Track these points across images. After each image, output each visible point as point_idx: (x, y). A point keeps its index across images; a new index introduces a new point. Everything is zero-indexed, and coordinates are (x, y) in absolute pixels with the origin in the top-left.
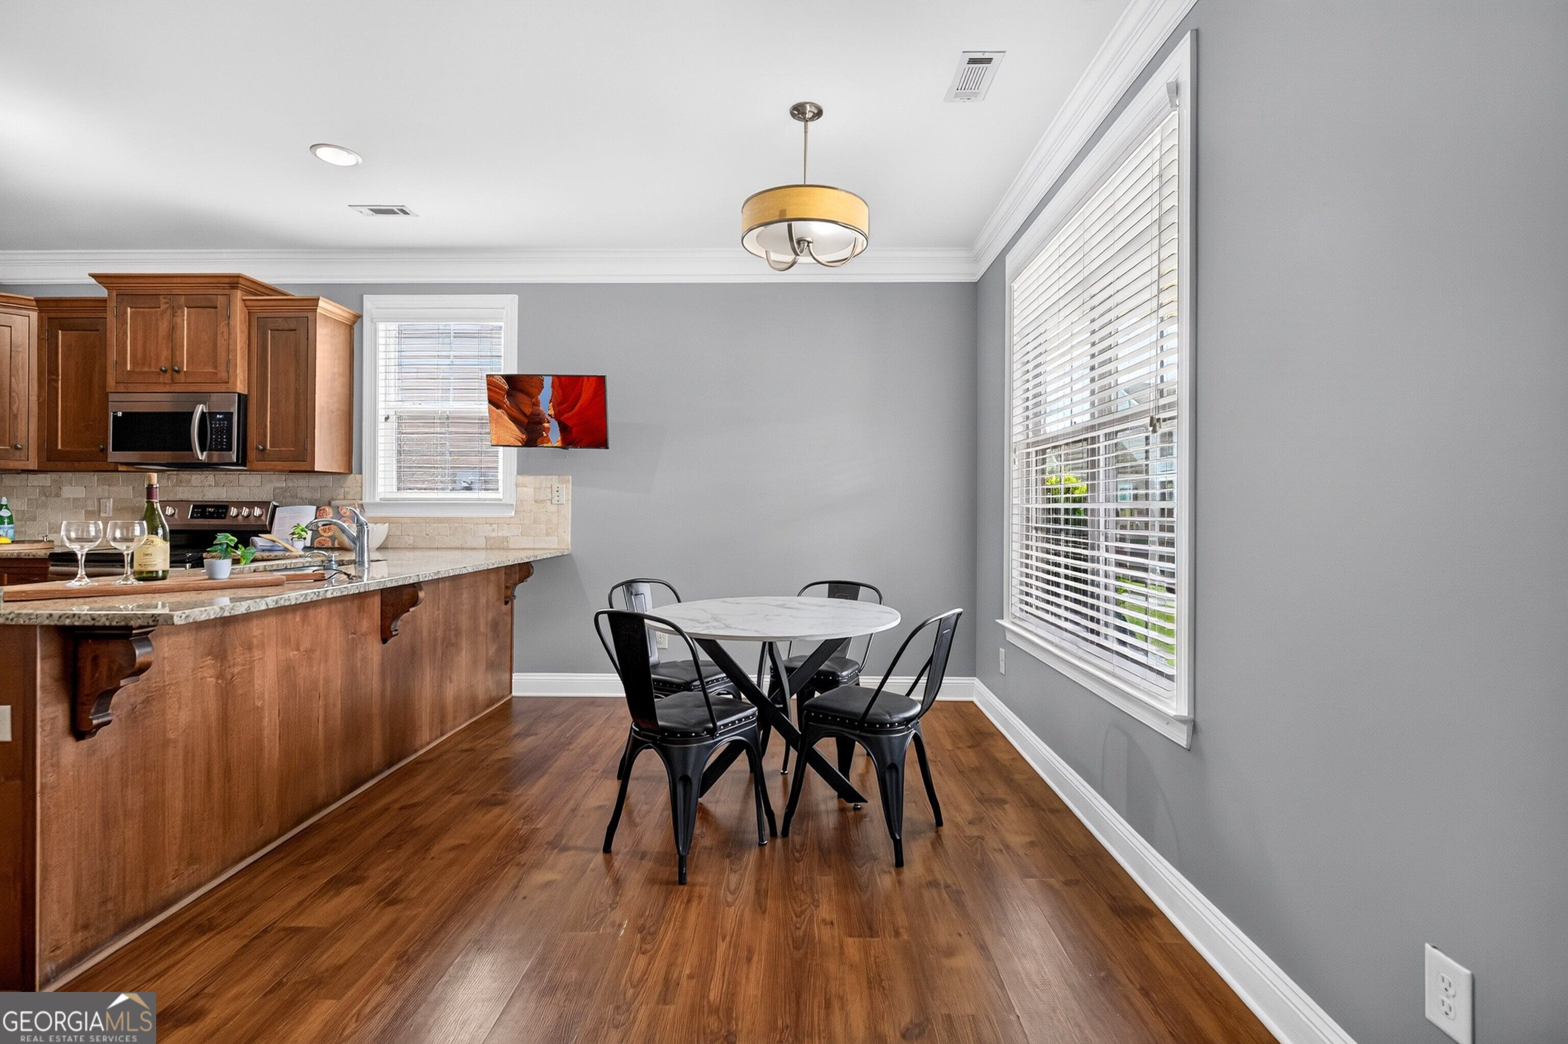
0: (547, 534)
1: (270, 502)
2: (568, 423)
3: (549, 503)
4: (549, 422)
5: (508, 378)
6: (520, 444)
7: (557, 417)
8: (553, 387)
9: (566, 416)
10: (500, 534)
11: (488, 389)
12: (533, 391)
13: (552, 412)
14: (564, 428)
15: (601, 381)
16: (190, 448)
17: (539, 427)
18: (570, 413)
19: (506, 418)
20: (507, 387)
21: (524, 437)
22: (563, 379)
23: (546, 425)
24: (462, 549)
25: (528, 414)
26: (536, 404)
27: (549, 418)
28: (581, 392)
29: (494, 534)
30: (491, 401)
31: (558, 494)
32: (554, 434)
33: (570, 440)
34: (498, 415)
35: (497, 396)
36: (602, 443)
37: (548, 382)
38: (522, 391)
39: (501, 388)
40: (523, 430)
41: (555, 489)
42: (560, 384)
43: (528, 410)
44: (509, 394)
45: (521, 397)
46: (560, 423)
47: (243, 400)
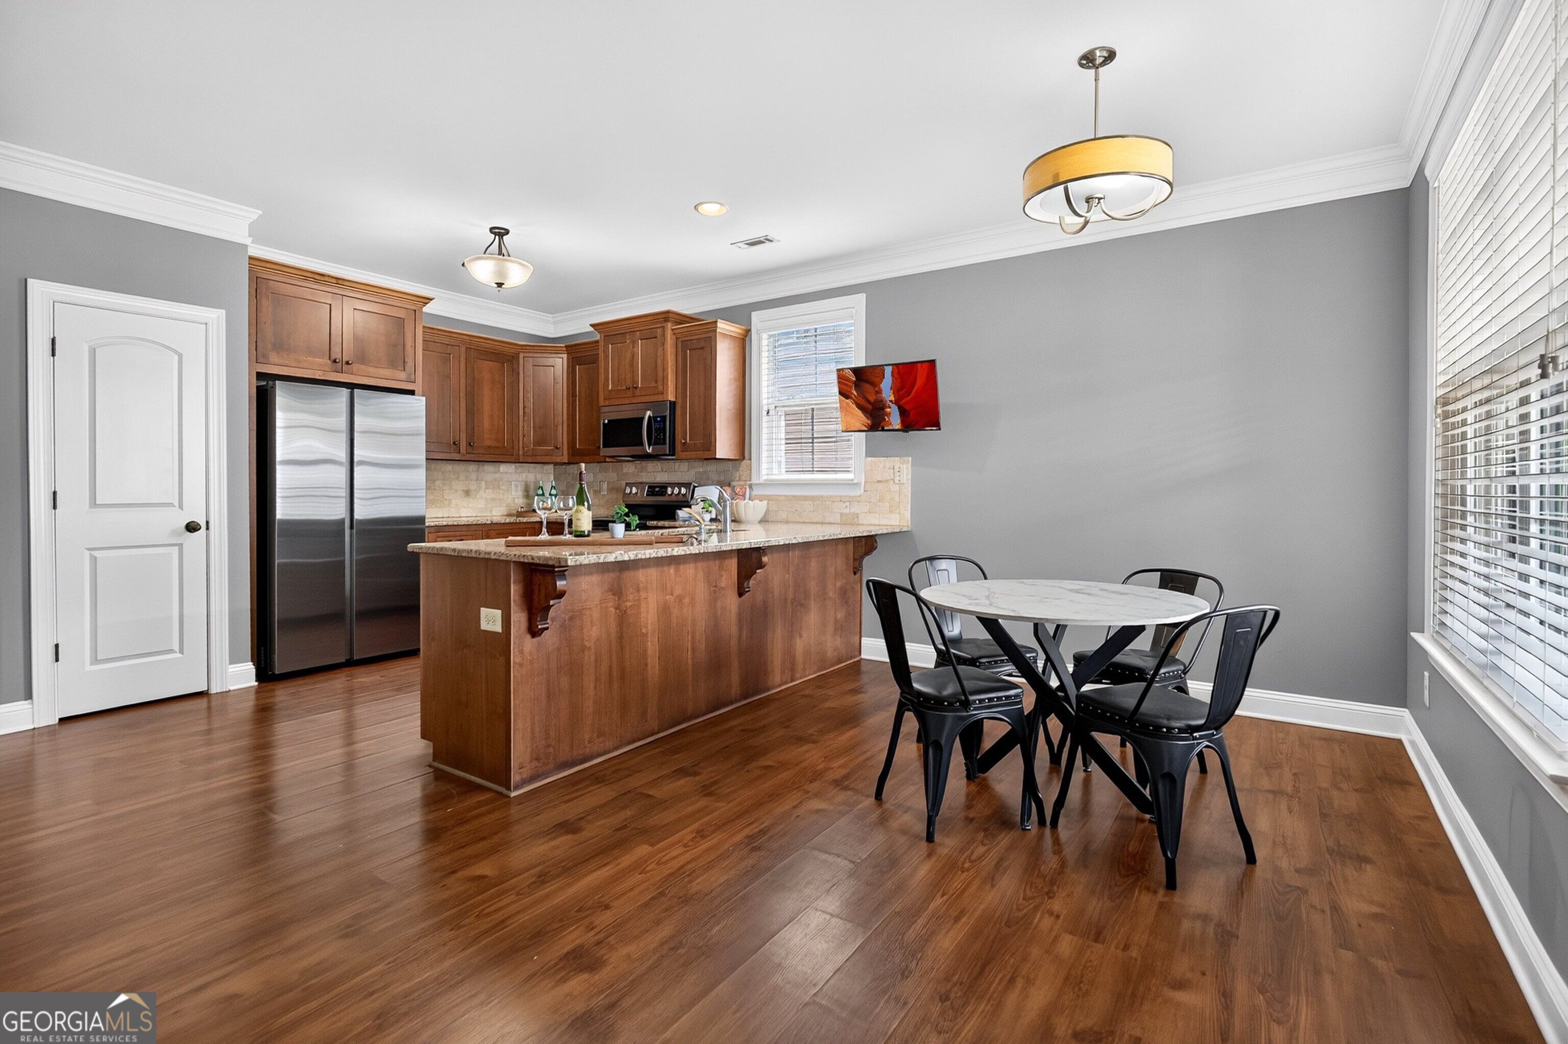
0: (891, 512)
1: (691, 484)
2: (907, 408)
3: (892, 482)
4: (890, 407)
5: (856, 371)
6: (866, 429)
7: (897, 402)
8: (893, 375)
9: (904, 401)
10: (852, 511)
11: (839, 382)
12: (876, 380)
13: (892, 398)
14: (903, 412)
15: (932, 363)
16: (642, 444)
17: (882, 412)
18: (908, 399)
19: (854, 406)
20: (854, 379)
21: (869, 422)
22: (900, 367)
23: (888, 410)
24: (822, 523)
25: (872, 402)
26: (879, 392)
27: (890, 404)
28: (916, 379)
29: (847, 511)
30: (841, 393)
31: (898, 474)
32: (894, 419)
33: (907, 426)
34: (847, 403)
35: (845, 387)
36: (935, 423)
37: (888, 371)
38: (867, 382)
39: (848, 380)
40: (869, 416)
41: (897, 469)
42: (899, 373)
43: (872, 398)
44: (857, 385)
45: (867, 387)
46: (899, 408)
47: (673, 405)
